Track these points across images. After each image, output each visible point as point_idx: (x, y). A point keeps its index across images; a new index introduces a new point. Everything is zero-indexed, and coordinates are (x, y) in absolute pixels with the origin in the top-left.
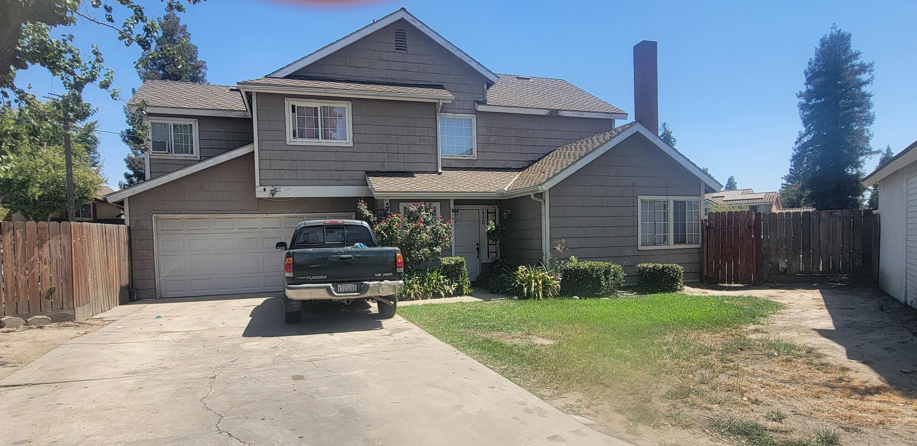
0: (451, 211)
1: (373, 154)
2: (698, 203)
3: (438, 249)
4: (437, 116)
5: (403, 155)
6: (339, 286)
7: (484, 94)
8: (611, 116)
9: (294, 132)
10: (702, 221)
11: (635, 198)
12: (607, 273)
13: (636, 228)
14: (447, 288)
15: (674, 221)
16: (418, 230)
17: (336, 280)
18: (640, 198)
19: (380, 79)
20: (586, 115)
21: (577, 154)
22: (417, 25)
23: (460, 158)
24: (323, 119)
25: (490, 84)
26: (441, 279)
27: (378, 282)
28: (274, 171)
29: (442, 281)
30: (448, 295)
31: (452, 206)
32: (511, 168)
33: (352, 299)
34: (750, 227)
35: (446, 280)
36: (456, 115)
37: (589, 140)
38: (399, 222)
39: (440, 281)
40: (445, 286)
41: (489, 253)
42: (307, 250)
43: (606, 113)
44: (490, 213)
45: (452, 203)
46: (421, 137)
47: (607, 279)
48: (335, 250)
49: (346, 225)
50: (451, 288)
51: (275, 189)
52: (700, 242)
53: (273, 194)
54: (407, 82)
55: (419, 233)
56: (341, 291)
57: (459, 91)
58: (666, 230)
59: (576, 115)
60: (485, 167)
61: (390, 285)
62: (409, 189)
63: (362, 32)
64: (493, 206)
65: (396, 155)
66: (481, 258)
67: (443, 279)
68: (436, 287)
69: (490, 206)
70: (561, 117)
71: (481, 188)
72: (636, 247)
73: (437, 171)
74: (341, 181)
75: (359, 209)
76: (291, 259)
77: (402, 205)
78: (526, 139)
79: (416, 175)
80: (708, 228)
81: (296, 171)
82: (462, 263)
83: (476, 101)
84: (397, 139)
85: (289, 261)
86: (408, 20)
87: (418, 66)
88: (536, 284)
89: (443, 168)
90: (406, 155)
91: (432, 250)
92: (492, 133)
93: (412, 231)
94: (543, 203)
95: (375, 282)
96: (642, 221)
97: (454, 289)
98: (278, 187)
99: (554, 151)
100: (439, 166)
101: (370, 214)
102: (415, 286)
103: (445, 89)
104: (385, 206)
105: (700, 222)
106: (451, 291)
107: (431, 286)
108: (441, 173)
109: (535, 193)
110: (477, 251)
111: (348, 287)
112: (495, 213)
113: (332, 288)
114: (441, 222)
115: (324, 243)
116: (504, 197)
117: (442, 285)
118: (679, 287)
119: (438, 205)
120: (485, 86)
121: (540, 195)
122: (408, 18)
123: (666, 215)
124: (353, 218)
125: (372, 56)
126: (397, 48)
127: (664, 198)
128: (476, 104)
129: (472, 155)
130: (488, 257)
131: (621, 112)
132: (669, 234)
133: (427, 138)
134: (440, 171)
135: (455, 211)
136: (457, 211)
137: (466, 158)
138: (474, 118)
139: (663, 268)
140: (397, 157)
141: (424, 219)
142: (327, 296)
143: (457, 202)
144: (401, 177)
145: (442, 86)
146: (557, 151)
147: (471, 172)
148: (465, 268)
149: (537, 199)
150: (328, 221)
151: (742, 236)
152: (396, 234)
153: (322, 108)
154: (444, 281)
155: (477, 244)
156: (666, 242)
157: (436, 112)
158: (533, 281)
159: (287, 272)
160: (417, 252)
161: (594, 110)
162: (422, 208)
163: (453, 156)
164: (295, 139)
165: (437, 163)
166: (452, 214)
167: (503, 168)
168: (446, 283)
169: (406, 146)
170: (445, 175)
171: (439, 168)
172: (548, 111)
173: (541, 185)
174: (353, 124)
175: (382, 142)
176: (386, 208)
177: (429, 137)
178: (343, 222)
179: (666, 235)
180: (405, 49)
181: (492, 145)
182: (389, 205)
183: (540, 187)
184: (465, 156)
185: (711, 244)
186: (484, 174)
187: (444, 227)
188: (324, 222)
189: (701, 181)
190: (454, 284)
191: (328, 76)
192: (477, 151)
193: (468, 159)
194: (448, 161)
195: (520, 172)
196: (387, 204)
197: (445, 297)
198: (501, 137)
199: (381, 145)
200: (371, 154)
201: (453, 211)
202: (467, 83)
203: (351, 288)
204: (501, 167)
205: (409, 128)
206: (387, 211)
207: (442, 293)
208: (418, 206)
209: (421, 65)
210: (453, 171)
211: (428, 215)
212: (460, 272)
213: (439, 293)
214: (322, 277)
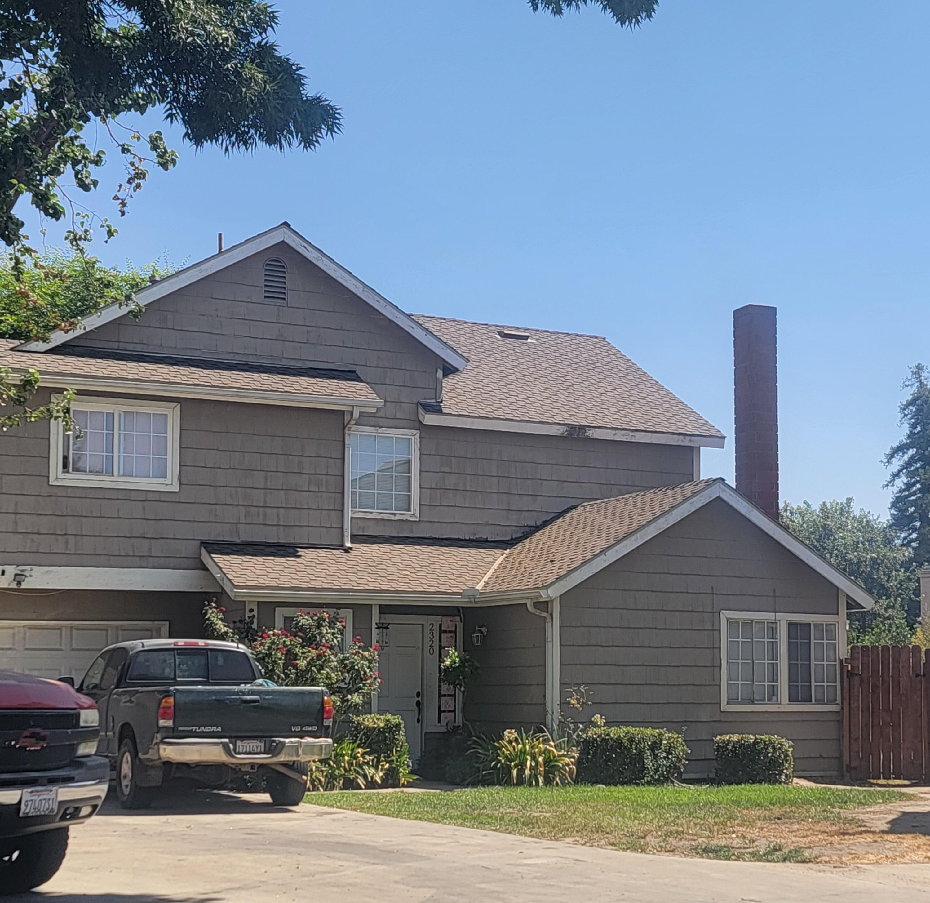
0: (374, 626)
1: (217, 506)
2: (833, 627)
3: (356, 699)
4: (347, 437)
5: (275, 510)
6: (239, 743)
7: (437, 389)
8: (690, 441)
9: (65, 458)
10: (841, 661)
11: (717, 614)
12: (655, 746)
13: (717, 669)
14: (370, 771)
15: (789, 659)
16: (322, 661)
17: (233, 734)
18: (725, 615)
19: (232, 355)
20: (639, 438)
21: (612, 531)
22: (311, 255)
23: (386, 517)
24: (122, 436)
25: (449, 370)
26: (359, 755)
27: (297, 739)
28: (20, 536)
29: (361, 759)
30: (372, 784)
31: (375, 618)
32: (486, 541)
33: (256, 764)
34: (917, 675)
35: (368, 757)
36: (380, 430)
37: (639, 498)
39: (356, 758)
40: (365, 767)
41: (440, 711)
43: (680, 434)
44: (445, 632)
45: (375, 612)
46: (312, 477)
47: (656, 756)
49: (211, 650)
50: (377, 771)
51: (22, 571)
52: (839, 700)
53: (19, 583)
54: (285, 363)
55: (323, 667)
56: (241, 751)
57: (387, 382)
58: (774, 677)
59: (620, 437)
60: (434, 536)
62: (295, 583)
63: (203, 267)
64: (451, 618)
65: (261, 510)
66: (425, 723)
67: (363, 755)
68: (350, 770)
69: (444, 619)
70: (589, 439)
71: (432, 584)
72: (719, 705)
73: (342, 545)
74: (151, 559)
75: (209, 619)
76: (171, 700)
77: (280, 614)
78: (519, 481)
79: (301, 552)
80: (851, 675)
81: (65, 536)
82: (397, 726)
83: (420, 404)
84: (266, 478)
85: (167, 702)
86: (293, 245)
87: (308, 332)
88: (533, 764)
89: (355, 538)
90: (282, 510)
91: (345, 701)
92: (451, 468)
93: (309, 663)
94: (549, 620)
95: (292, 739)
96: (728, 658)
97: (382, 773)
98: (28, 568)
99: (575, 507)
100: (346, 534)
101: (226, 629)
103: (362, 381)
104: (248, 614)
105: (838, 663)
106: (377, 778)
107: (341, 766)
108: (351, 548)
109: (535, 601)
110: (416, 709)
111: (251, 745)
112: (455, 632)
113: (231, 746)
114: (360, 647)
115: (175, 679)
116: (475, 602)
117: (360, 766)
118: (783, 777)
119: (348, 614)
120: (440, 374)
121: (544, 605)
122: (294, 241)
123: (774, 646)
125: (216, 310)
126: (267, 294)
127: (770, 616)
128: (420, 410)
129: (409, 510)
130: (439, 721)
131: (713, 433)
132: (779, 684)
133: (323, 477)
134: (348, 544)
135: (382, 627)
136: (387, 628)
137: (398, 517)
138: (414, 436)
139: (755, 743)
140: (265, 515)
142: (223, 758)
143: (384, 609)
144: (274, 556)
145: (354, 372)
146: (580, 509)
147: (409, 548)
148: (401, 736)
149: (538, 612)
151: (904, 692)
153: (122, 414)
154: (364, 758)
155: (418, 694)
156: (774, 698)
157: (344, 427)
158: (529, 757)
159: (163, 719)
161: (657, 426)
162: (324, 620)
163: (371, 513)
164: (67, 474)
165: (342, 528)
166: (375, 632)
167: (470, 540)
168: (367, 763)
169: (282, 492)
170: (358, 553)
171: (346, 538)
172: (565, 428)
173: (546, 587)
174: (180, 447)
175: (235, 485)
176: (249, 617)
177: (329, 477)
178: (207, 645)
179: (773, 686)
180: (283, 296)
181: (451, 491)
182: (255, 613)
183: (545, 591)
184: (395, 514)
185: (855, 704)
186: (434, 552)
187: (364, 658)
188: (175, 644)
189: (837, 588)
190: (383, 766)
191: (130, 347)
192: (420, 505)
193: (403, 520)
194: (361, 523)
195: (506, 550)
196: (251, 610)
197: (367, 787)
198: (468, 477)
199: (233, 490)
200: (213, 506)
201: (378, 628)
202: (403, 368)
203: (255, 748)
204: (467, 538)
205: (291, 457)
206: (252, 622)
207: (361, 781)
208: (316, 615)
209: (314, 329)
210: (372, 543)
211: (333, 634)
212: (394, 742)
213: (356, 780)
214: (214, 729)
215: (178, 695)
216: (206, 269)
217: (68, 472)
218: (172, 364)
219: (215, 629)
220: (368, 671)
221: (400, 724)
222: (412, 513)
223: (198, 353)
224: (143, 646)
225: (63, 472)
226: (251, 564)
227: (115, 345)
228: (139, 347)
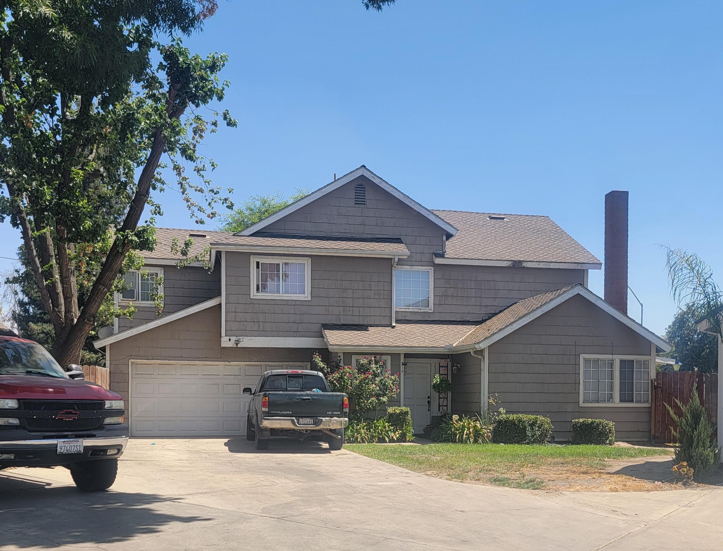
0: (401, 364)
1: (330, 307)
2: (647, 362)
3: (385, 399)
4: (393, 271)
5: (358, 308)
6: (300, 419)
7: (443, 246)
8: (582, 266)
9: (258, 286)
10: (652, 380)
11: (576, 356)
12: (534, 424)
13: (577, 385)
14: (392, 434)
15: (621, 379)
16: (367, 381)
17: (298, 415)
18: (583, 356)
19: (339, 233)
20: (552, 266)
22: (377, 181)
23: (416, 310)
24: (284, 275)
25: (449, 236)
26: (387, 426)
27: (329, 418)
28: (238, 323)
29: (387, 428)
30: (392, 441)
31: (402, 360)
32: (469, 321)
33: (309, 430)
35: (391, 427)
36: (413, 267)
38: (349, 373)
39: (385, 427)
40: (389, 432)
41: (439, 406)
42: (279, 392)
43: (575, 263)
44: (442, 367)
45: (402, 357)
46: (376, 292)
47: (533, 430)
48: (299, 393)
49: (305, 375)
50: (395, 434)
51: (239, 339)
52: (650, 401)
53: (237, 345)
54: (365, 236)
55: (367, 384)
56: (302, 423)
57: (414, 243)
58: (612, 388)
59: (541, 266)
60: (441, 320)
61: (337, 421)
62: (361, 343)
63: (323, 190)
64: (445, 360)
65: (351, 308)
66: (431, 412)
68: (382, 433)
69: (441, 360)
70: (524, 267)
71: (431, 343)
72: (578, 404)
73: (391, 325)
74: (298, 333)
75: (314, 361)
76: (267, 398)
77: (354, 357)
78: (486, 291)
79: (370, 328)
80: (656, 388)
81: (258, 323)
82: (406, 413)
83: (434, 253)
84: (353, 292)
85: (265, 399)
86: (367, 176)
87: (377, 220)
88: (468, 432)
89: (398, 321)
90: (361, 308)
91: (379, 400)
92: (450, 285)
93: (360, 382)
94: (482, 360)
95: (327, 418)
96: (584, 379)
97: (398, 436)
98: (242, 337)
99: (516, 303)
100: (393, 319)
101: (324, 365)
102: (362, 431)
103: (402, 243)
104: (338, 358)
105: (650, 381)
106: (395, 438)
107: (377, 432)
108: (395, 326)
109: (475, 350)
110: (428, 404)
111: (307, 420)
112: (447, 367)
113: (296, 421)
114: (390, 374)
115: (287, 388)
116: (453, 352)
117: (387, 432)
118: (608, 441)
119: (388, 359)
120: (444, 238)
121: (481, 352)
122: (368, 174)
123: (610, 373)
124: (308, 368)
125: (331, 211)
126: (356, 202)
127: (609, 357)
128: (434, 257)
129: (428, 307)
130: (439, 411)
131: (595, 262)
132: (614, 393)
133: (382, 292)
134: (394, 324)
135: (405, 364)
136: (406, 365)
137: (422, 311)
138: (431, 270)
139: (592, 423)
140: (353, 311)
141: (374, 371)
142: (292, 427)
143: (407, 356)
144: (355, 330)
145: (400, 239)
147: (426, 326)
148: (409, 418)
149: (476, 356)
150: (290, 371)
151: (686, 397)
152: (347, 384)
153: (284, 264)
154: (389, 428)
155: (429, 397)
156: (611, 400)
157: (392, 266)
158: (466, 429)
159: (264, 407)
160: (366, 401)
161: (563, 260)
162: (372, 361)
163: (409, 309)
164: (258, 293)
165: (391, 316)
166: (401, 366)
167: (460, 321)
168: (390, 430)
169: (361, 299)
170: (399, 328)
171: (393, 322)
172: (511, 263)
173: (479, 343)
174: (311, 279)
175: (338, 296)
176: (339, 360)
177: (385, 291)
178: (302, 372)
179: (611, 393)
180: (364, 203)
181: (450, 297)
182: (342, 358)
183: (478, 345)
184: (421, 309)
185: (659, 403)
186: (438, 327)
187: (391, 379)
188: (286, 372)
189: (651, 342)
190: (399, 432)
191: (290, 232)
192: (434, 304)
193: (425, 312)
194: (403, 314)
195: (477, 325)
196: (340, 357)
197: (390, 442)
198: (459, 289)
199: (337, 299)
200: (328, 307)
201: (403, 364)
202: (426, 235)
203: (309, 422)
204: (458, 320)
205: (365, 282)
206: (340, 362)
207: (387, 439)
208: (368, 359)
209: (381, 218)
210: (408, 324)
211: (377, 367)
212: (405, 420)
213: (384, 438)
214: (288, 412)
215: (270, 396)
216: (324, 191)
217: (259, 292)
218: (308, 239)
219: (318, 366)
220: (392, 385)
221: (408, 411)
222: (430, 308)
223: (322, 233)
224: (272, 373)
225: (257, 292)
226: (342, 334)
227: (283, 231)
228: (294, 232)
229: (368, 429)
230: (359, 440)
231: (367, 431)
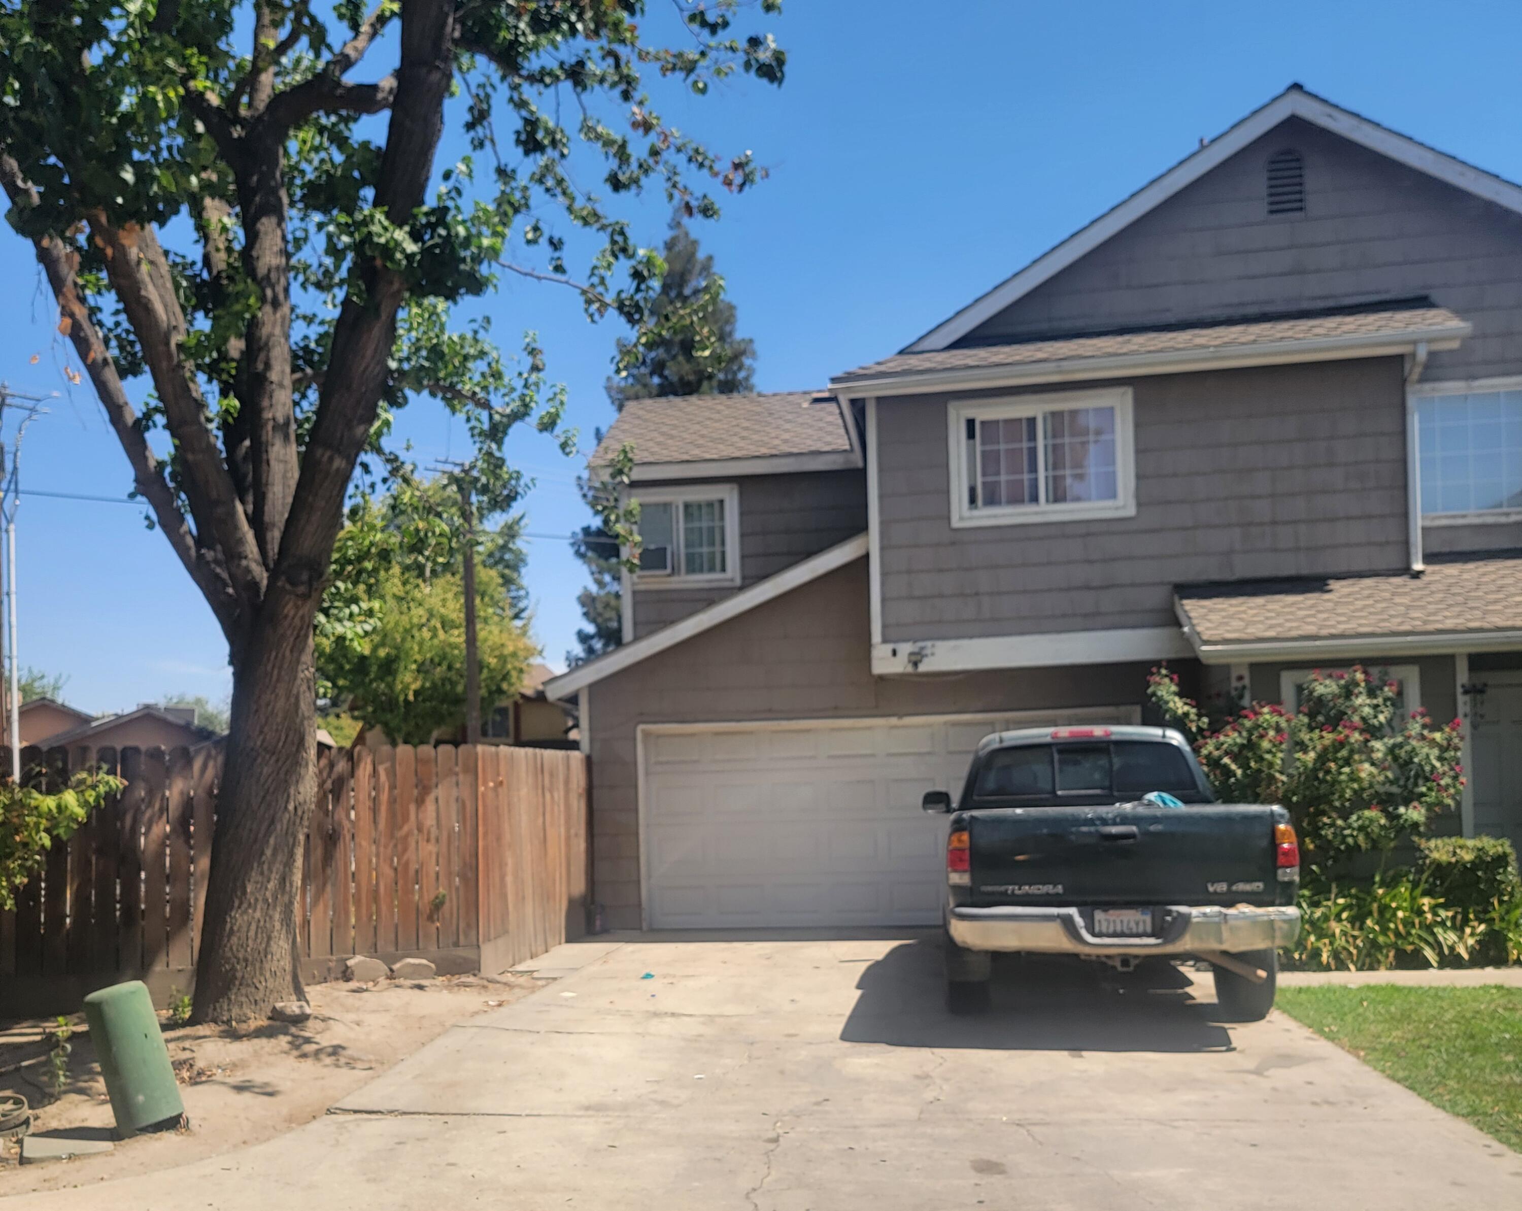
0: (1459, 690)
1: (1197, 531)
3: (1415, 813)
5: (1291, 526)
6: (1099, 915)
9: (972, 489)
14: (1448, 937)
16: (1344, 753)
17: (1090, 899)
19: (1220, 309)
23: (1490, 520)
24: (1050, 448)
26: (1426, 908)
27: (1216, 909)
28: (917, 602)
29: (1429, 916)
30: (1451, 961)
31: (1461, 677)
33: (1136, 957)
35: (1443, 913)
38: (1278, 729)
39: (1420, 913)
40: (1438, 930)
42: (1008, 811)
45: (1461, 666)
46: (1351, 468)
48: (1089, 812)
49: (1116, 742)
50: (1461, 938)
51: (922, 648)
53: (916, 664)
54: (1305, 304)
55: (1347, 762)
56: (1104, 930)
61: (1254, 921)
62: (1311, 630)
65: (1268, 529)
67: (1434, 909)
68: (1409, 933)
73: (1408, 569)
74: (1098, 617)
75: (1155, 693)
76: (965, 837)
77: (1288, 681)
79: (1334, 585)
81: (976, 597)
82: (1501, 859)
84: (1273, 478)
85: (960, 841)
86: (1311, 117)
89: (1430, 558)
90: (1302, 527)
91: (1393, 817)
93: (1322, 758)
95: (1208, 910)
97: (1471, 941)
98: (928, 643)
100: (1413, 550)
101: (1186, 708)
102: (1336, 928)
103: (1439, 307)
104: (1235, 684)
106: (1462, 951)
107: (1389, 929)
108: (1422, 572)
111: (1126, 919)
113: (1079, 921)
114: (1424, 726)
115: (1054, 792)
117: (1429, 928)
119: (1409, 673)
122: (1312, 110)
126: (1274, 208)
133: (1371, 467)
134: (1418, 566)
135: (1472, 690)
136: (1482, 692)
140: (1275, 535)
141: (1363, 719)
142: (1065, 944)
143: (1477, 661)
145: (1425, 297)
148: (1510, 876)
150: (1064, 732)
152: (1271, 765)
153: (1049, 415)
154: (1435, 914)
157: (1405, 382)
159: (955, 871)
160: (1340, 822)
162: (1357, 685)
163: (1463, 516)
164: (975, 511)
165: (1408, 542)
166: (1461, 699)
168: (1443, 924)
169: (1302, 498)
170: (1435, 578)
171: (1413, 558)
174: (1136, 451)
175: (1223, 496)
176: (1236, 689)
177: (1380, 465)
178: (1108, 734)
180: (1300, 205)
182: (1247, 681)
187: (1433, 743)
188: (1054, 736)
190: (1473, 928)
194: (1446, 535)
196: (1240, 678)
197: (1443, 965)
199: (1221, 503)
200: (1191, 531)
201: (1466, 692)
203: (1133, 925)
205: (1313, 443)
206: (1241, 697)
207: (1430, 955)
208: (1342, 678)
210: (1465, 562)
211: (1376, 707)
212: (1496, 888)
213: (1418, 952)
214: (1048, 889)
215: (980, 826)
217: (977, 507)
219: (1167, 711)
220: (1439, 765)
221: (1506, 855)
225: (970, 508)
226: (1243, 608)
229: (1358, 920)
230: (1325, 957)
231: (1353, 928)
